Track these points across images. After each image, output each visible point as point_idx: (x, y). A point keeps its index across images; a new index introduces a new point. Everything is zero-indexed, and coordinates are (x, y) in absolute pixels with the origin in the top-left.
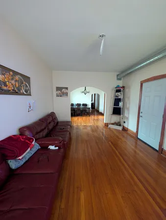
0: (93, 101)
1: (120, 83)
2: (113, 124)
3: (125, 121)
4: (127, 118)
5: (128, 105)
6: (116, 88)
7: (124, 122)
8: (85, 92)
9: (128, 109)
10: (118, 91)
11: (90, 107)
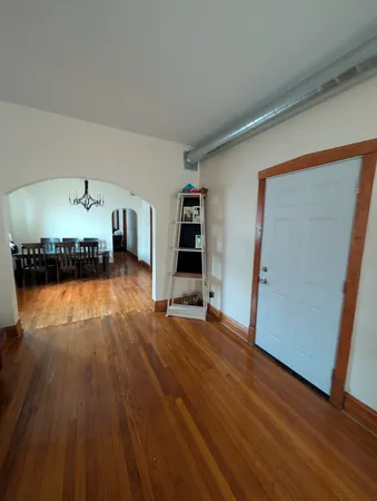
0: (121, 230)
1: (195, 179)
2: (178, 301)
3: (213, 290)
4: (220, 284)
5: (219, 245)
6: (184, 191)
7: (211, 295)
8: (87, 202)
9: (221, 257)
10: (190, 201)
11: (110, 247)
